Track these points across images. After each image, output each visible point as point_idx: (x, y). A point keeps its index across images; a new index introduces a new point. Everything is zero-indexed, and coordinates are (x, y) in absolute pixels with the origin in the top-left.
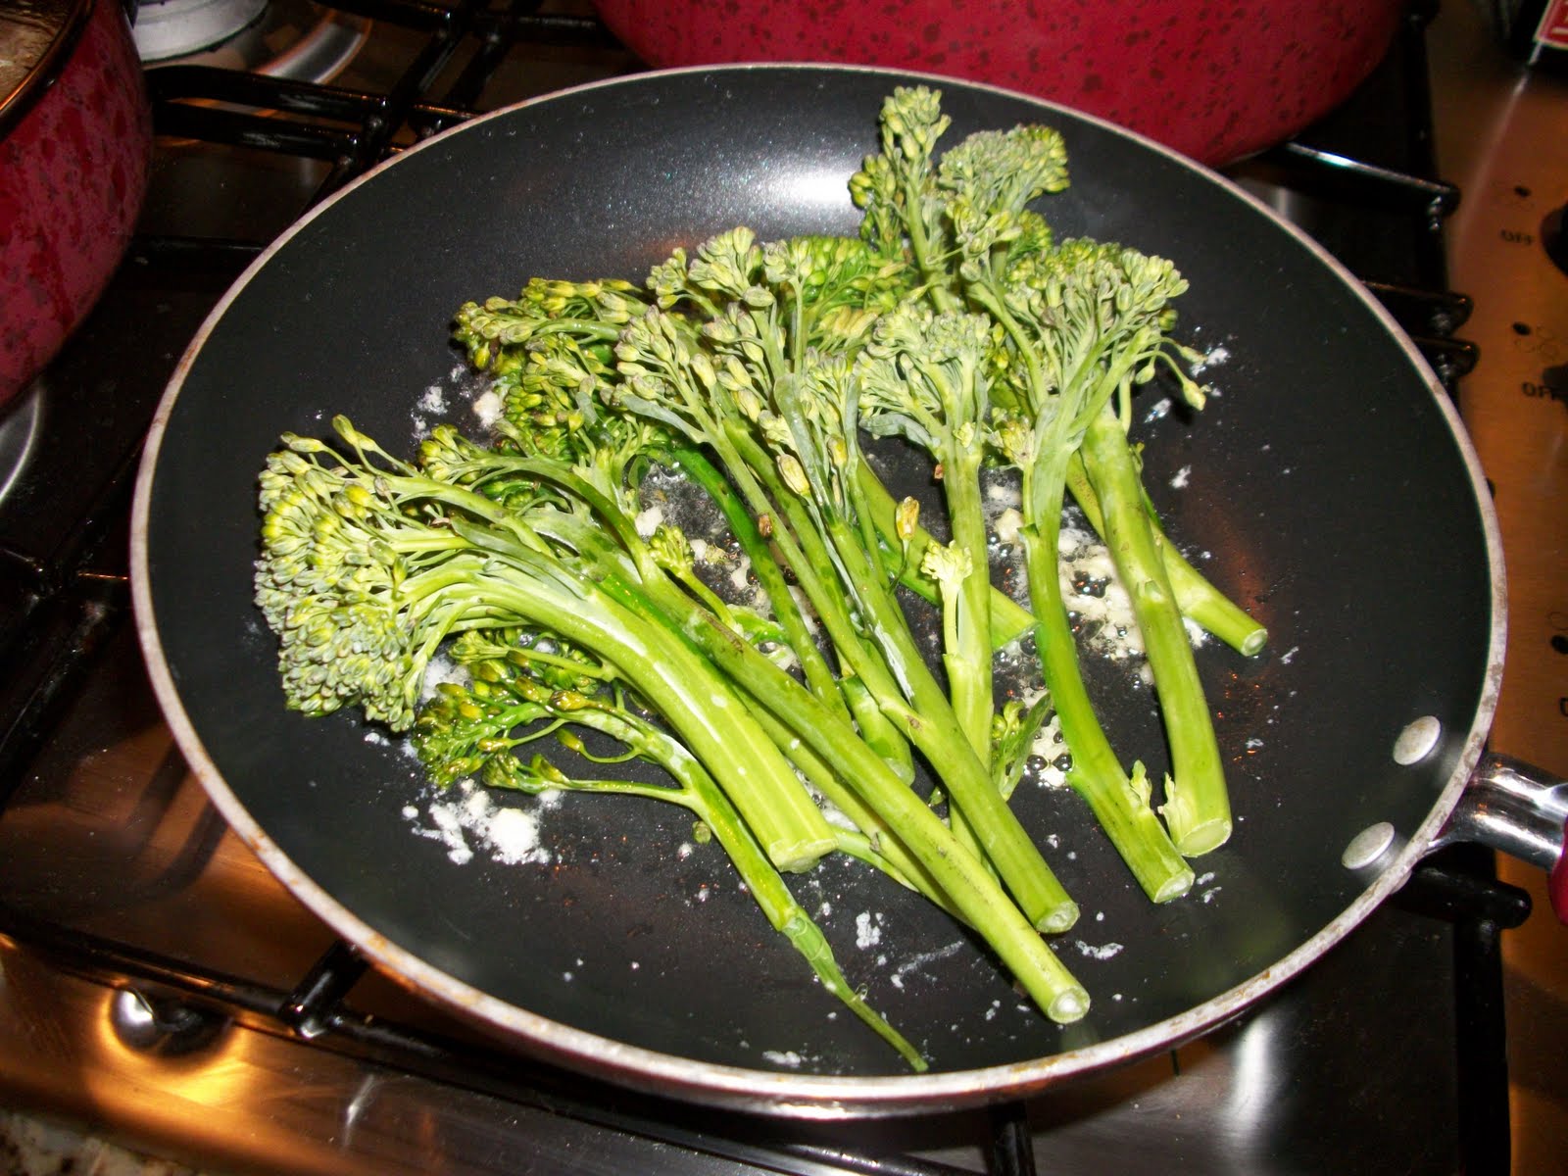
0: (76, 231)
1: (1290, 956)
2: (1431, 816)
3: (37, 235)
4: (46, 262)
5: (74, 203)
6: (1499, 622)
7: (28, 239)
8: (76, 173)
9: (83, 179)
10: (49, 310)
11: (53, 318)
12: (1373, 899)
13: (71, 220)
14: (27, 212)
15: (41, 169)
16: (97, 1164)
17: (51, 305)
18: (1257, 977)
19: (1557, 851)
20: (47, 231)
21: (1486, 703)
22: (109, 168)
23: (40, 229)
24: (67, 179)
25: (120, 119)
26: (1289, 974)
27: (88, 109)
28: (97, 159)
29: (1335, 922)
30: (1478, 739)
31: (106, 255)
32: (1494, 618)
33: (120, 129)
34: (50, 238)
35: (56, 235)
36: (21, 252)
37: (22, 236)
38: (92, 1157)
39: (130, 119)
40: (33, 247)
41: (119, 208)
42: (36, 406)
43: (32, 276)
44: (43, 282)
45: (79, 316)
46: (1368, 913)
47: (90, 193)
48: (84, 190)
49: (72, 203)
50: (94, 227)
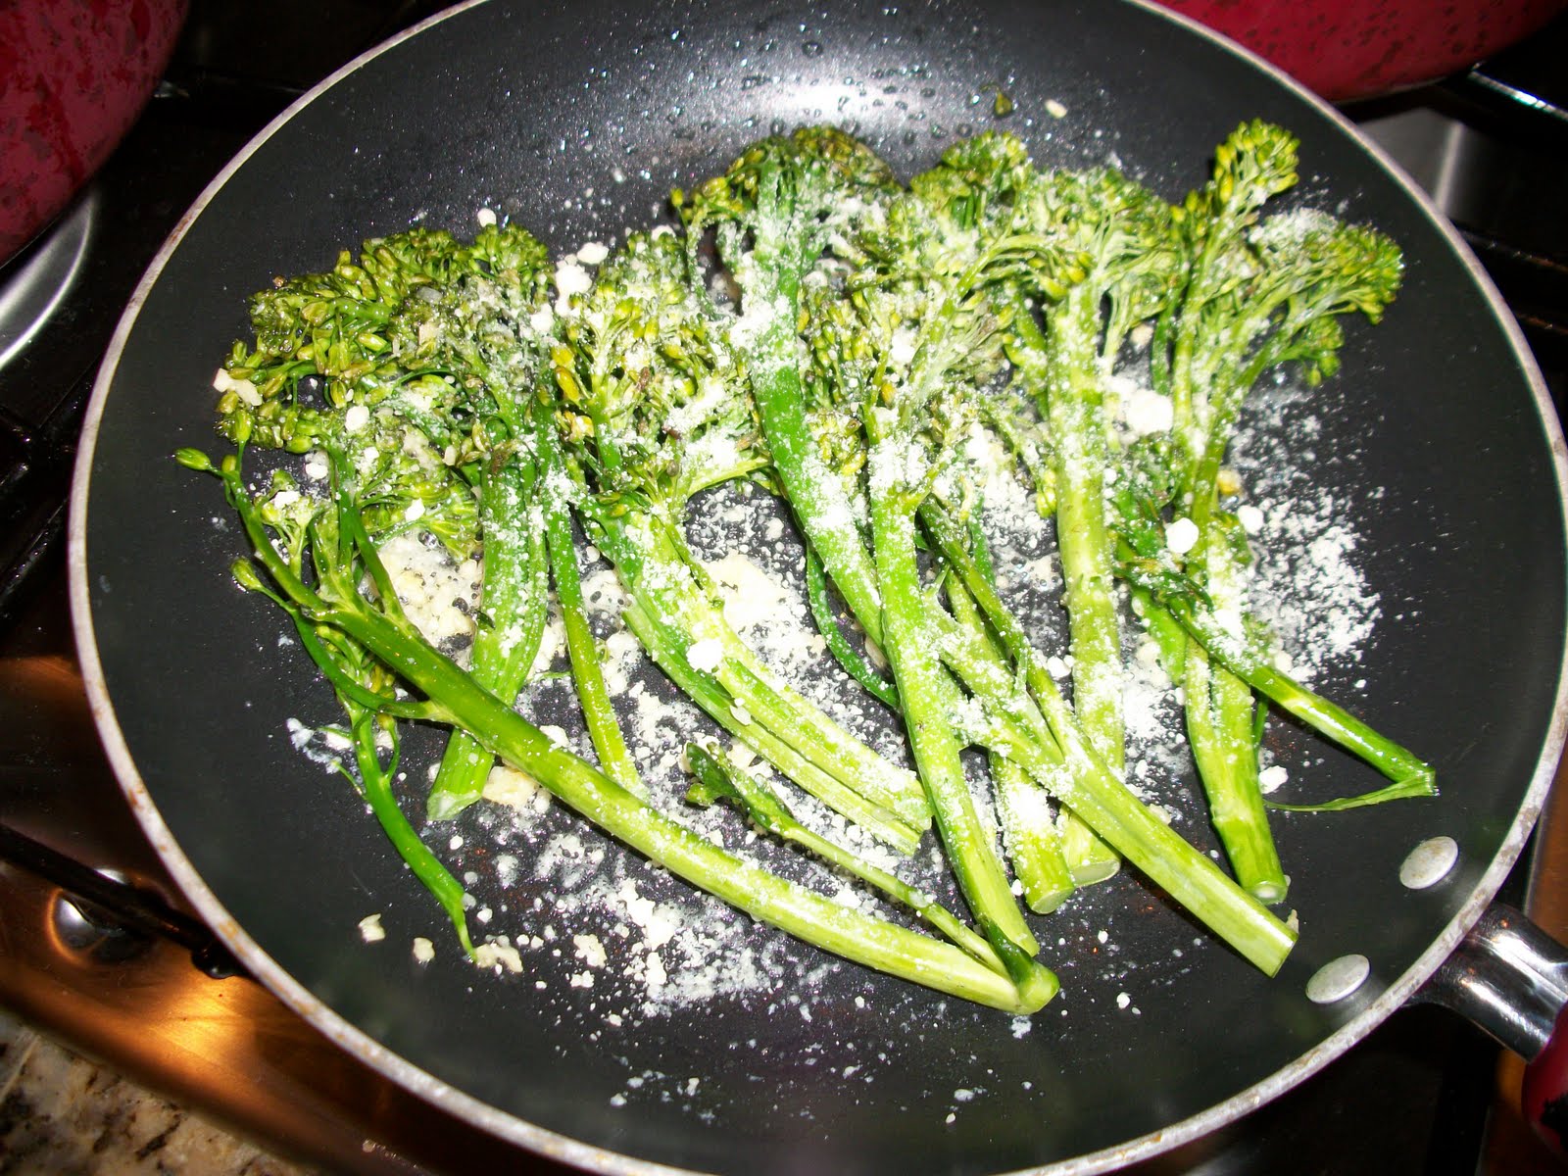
0: (85, 79)
1: (1189, 1121)
2: (1400, 982)
3: (36, 87)
4: (48, 113)
5: (83, 49)
6: (1550, 756)
7: (27, 90)
8: (85, 16)
9: (94, 22)
10: (53, 162)
11: (57, 171)
12: (1304, 1070)
13: (79, 67)
14: (25, 61)
15: (42, 14)
16: (27, 1055)
17: (54, 158)
18: (1145, 1138)
19: (1544, 1038)
20: (48, 80)
21: (1505, 854)
22: (128, 7)
23: (40, 79)
24: (73, 23)
26: (1183, 1140)
29: (1253, 1090)
30: (1483, 897)
32: (1546, 749)
34: (53, 89)
35: (60, 84)
36: (20, 104)
37: (19, 87)
38: (25, 1047)
40: (32, 99)
41: (141, 48)
42: (86, 220)
43: (31, 129)
44: (44, 135)
46: (1292, 1086)
47: (104, 36)
48: (95, 34)
49: (80, 49)
50: (108, 73)
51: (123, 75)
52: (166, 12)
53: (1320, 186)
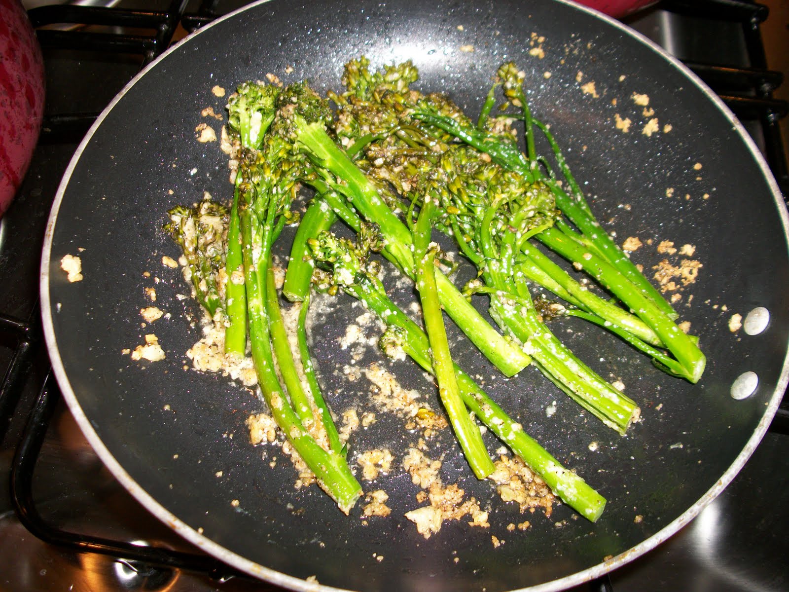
0: (12, 133)
8: (6, 100)
9: (11, 102)
10: (5, 180)
11: (7, 185)
13: (9, 128)
17: (5, 178)
22: (24, 90)
25: (25, 58)
27: (7, 59)
28: (17, 88)
31: (30, 139)
33: (26, 65)
39: (30, 57)
41: (33, 111)
45: (20, 177)
47: (17, 108)
48: (13, 108)
49: (8, 118)
50: (22, 127)
51: (28, 127)
52: (39, 89)
53: (576, 38)
